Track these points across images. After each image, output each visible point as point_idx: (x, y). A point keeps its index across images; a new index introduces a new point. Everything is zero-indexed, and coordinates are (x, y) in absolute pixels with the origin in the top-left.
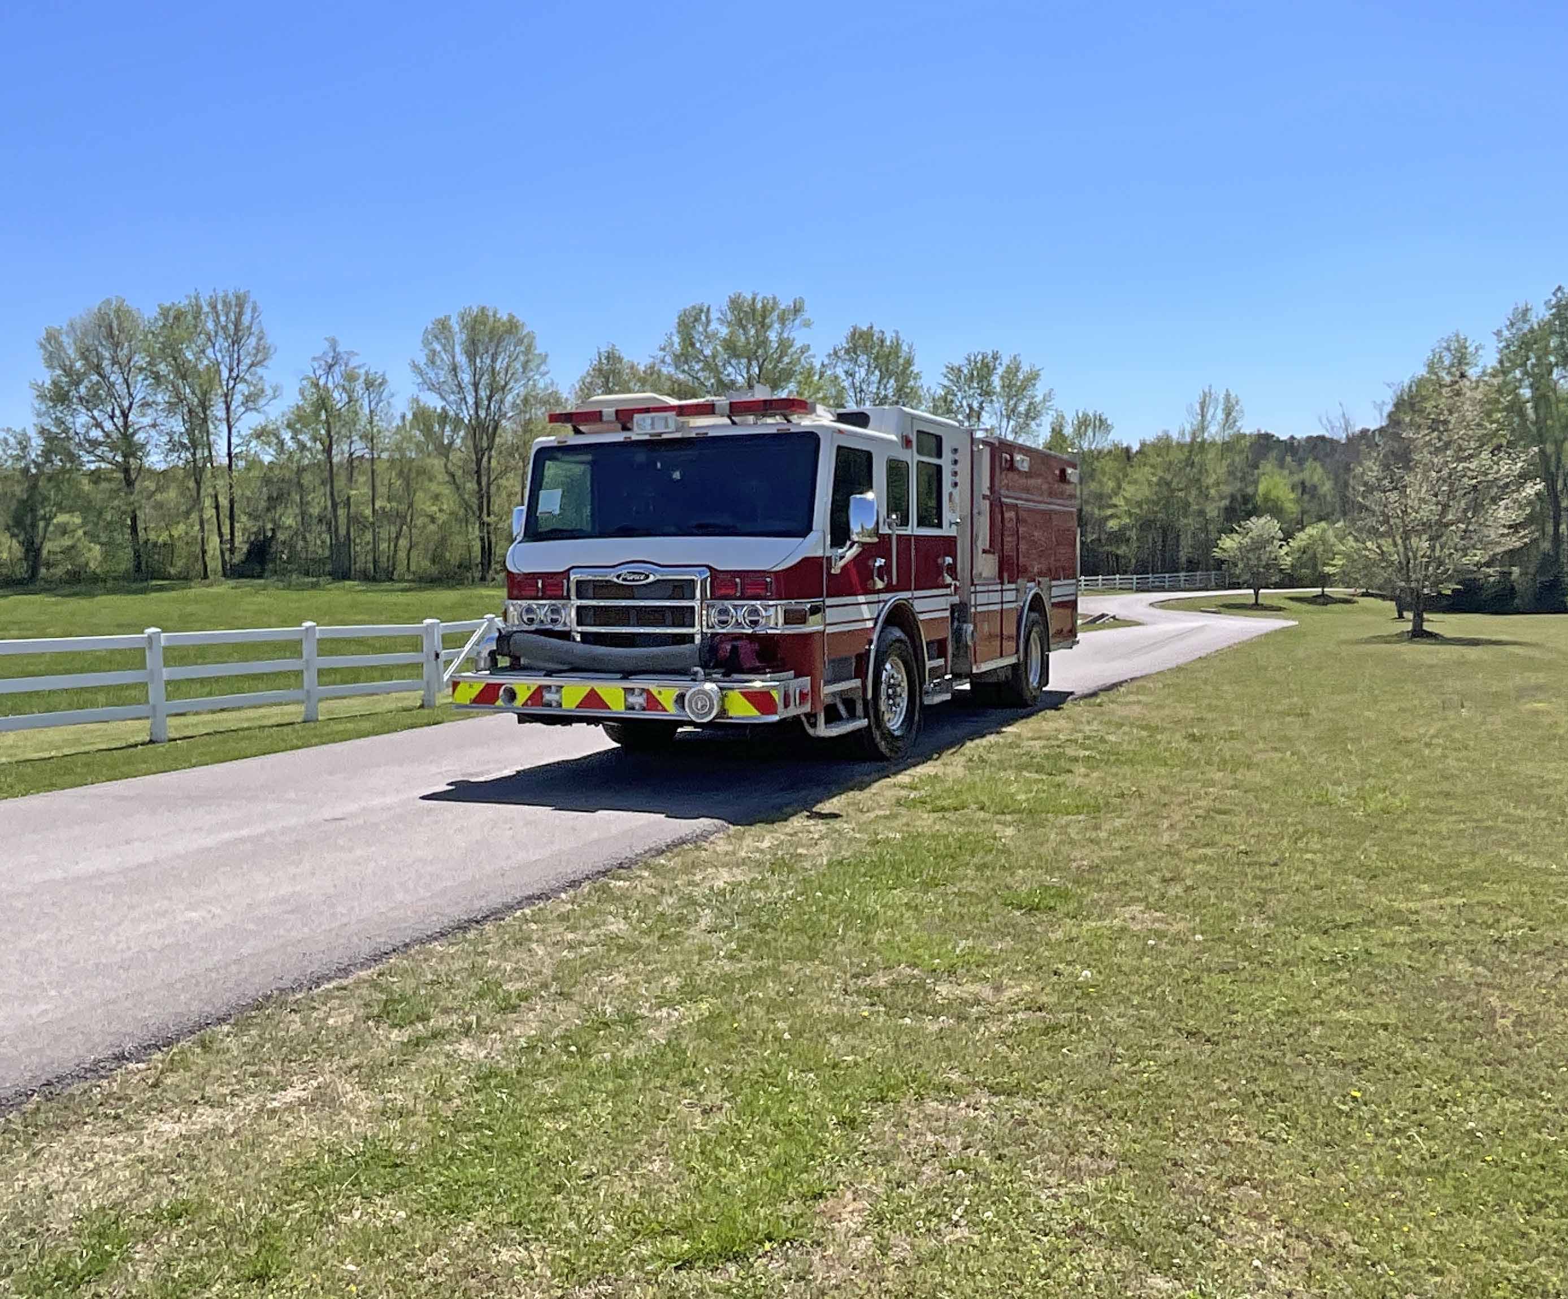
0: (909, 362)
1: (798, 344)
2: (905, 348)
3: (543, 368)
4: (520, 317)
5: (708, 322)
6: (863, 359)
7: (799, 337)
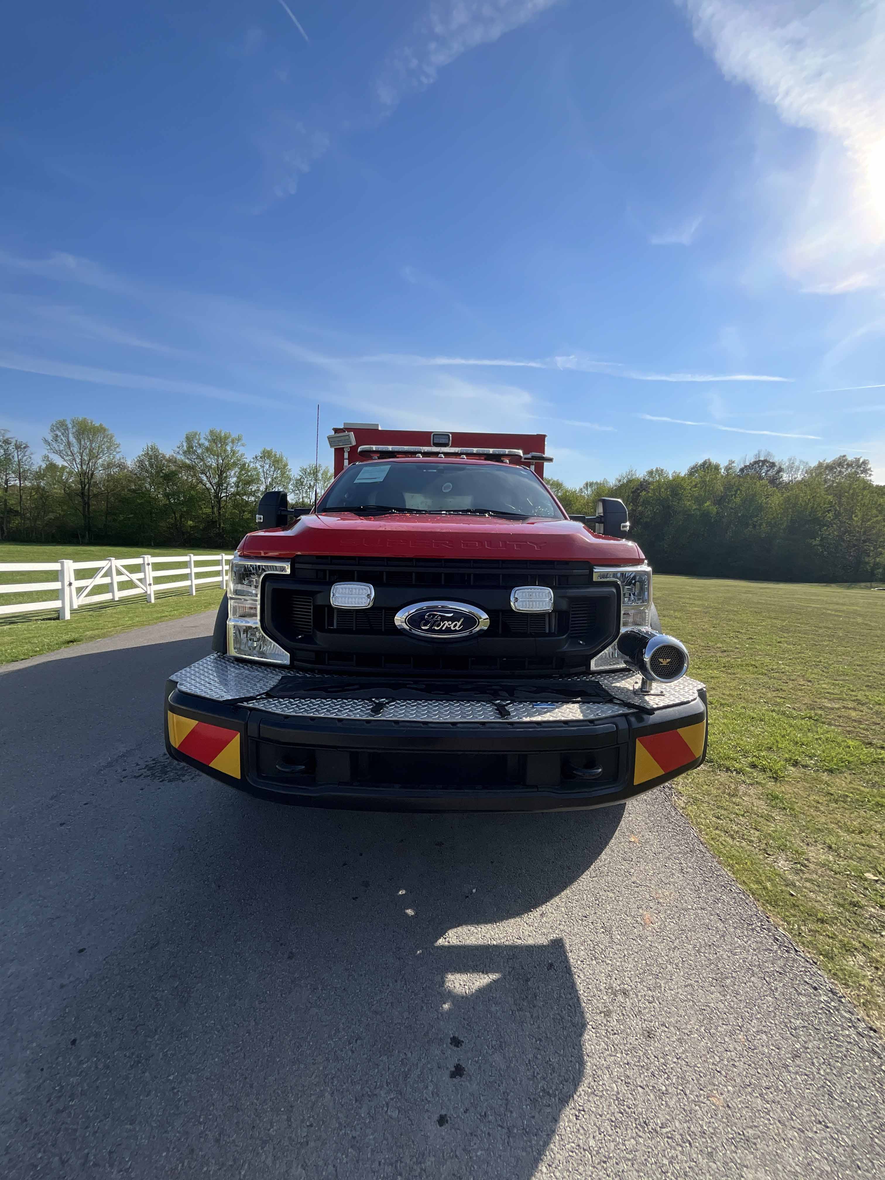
0: (286, 465)
1: (240, 453)
2: (284, 458)
3: (118, 450)
4: (105, 425)
5: (199, 439)
6: (267, 461)
7: (240, 450)
